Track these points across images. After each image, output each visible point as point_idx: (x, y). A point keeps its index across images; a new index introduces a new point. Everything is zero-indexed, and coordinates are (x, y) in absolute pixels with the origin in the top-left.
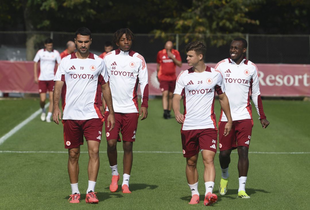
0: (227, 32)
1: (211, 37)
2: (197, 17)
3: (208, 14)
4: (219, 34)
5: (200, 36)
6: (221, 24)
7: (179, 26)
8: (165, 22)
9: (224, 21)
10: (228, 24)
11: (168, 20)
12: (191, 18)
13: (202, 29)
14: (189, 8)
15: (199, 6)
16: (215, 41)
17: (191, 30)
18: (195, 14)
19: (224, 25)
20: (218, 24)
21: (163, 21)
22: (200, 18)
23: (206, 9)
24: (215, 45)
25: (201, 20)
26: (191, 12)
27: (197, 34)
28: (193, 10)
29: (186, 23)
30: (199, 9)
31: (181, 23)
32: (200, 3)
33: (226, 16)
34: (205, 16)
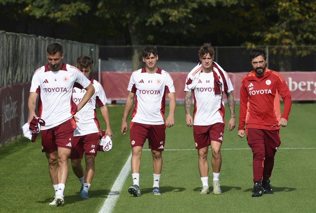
0: (310, 44)
1: (296, 48)
2: (284, 31)
3: (293, 27)
4: (303, 46)
5: (287, 47)
6: (305, 36)
7: (267, 39)
8: (255, 36)
9: (308, 34)
10: (311, 36)
11: (258, 34)
12: (278, 31)
13: (288, 41)
14: (276, 22)
15: (285, 21)
16: (300, 52)
17: (278, 42)
18: (282, 27)
19: (308, 37)
20: (302, 36)
21: (254, 35)
22: (286, 31)
23: (291, 23)
24: (300, 55)
25: (287, 33)
26: (278, 26)
27: (284, 46)
28: (280, 25)
29: (274, 36)
30: (285, 23)
31: (269, 36)
32: (286, 18)
33: (309, 29)
34: (291, 30)
